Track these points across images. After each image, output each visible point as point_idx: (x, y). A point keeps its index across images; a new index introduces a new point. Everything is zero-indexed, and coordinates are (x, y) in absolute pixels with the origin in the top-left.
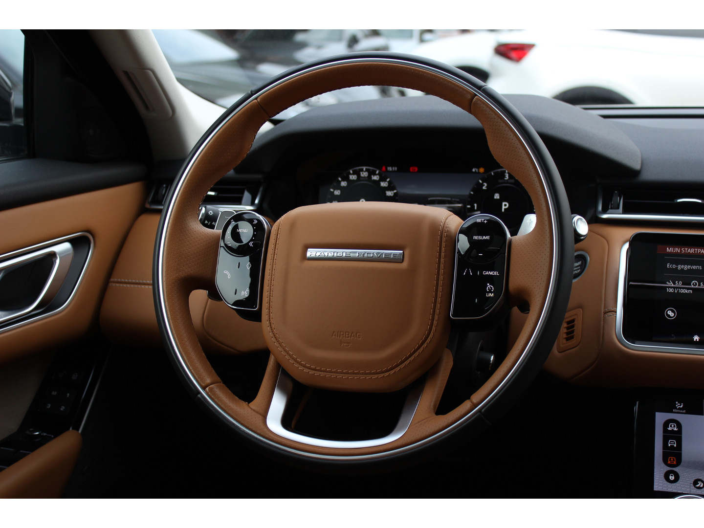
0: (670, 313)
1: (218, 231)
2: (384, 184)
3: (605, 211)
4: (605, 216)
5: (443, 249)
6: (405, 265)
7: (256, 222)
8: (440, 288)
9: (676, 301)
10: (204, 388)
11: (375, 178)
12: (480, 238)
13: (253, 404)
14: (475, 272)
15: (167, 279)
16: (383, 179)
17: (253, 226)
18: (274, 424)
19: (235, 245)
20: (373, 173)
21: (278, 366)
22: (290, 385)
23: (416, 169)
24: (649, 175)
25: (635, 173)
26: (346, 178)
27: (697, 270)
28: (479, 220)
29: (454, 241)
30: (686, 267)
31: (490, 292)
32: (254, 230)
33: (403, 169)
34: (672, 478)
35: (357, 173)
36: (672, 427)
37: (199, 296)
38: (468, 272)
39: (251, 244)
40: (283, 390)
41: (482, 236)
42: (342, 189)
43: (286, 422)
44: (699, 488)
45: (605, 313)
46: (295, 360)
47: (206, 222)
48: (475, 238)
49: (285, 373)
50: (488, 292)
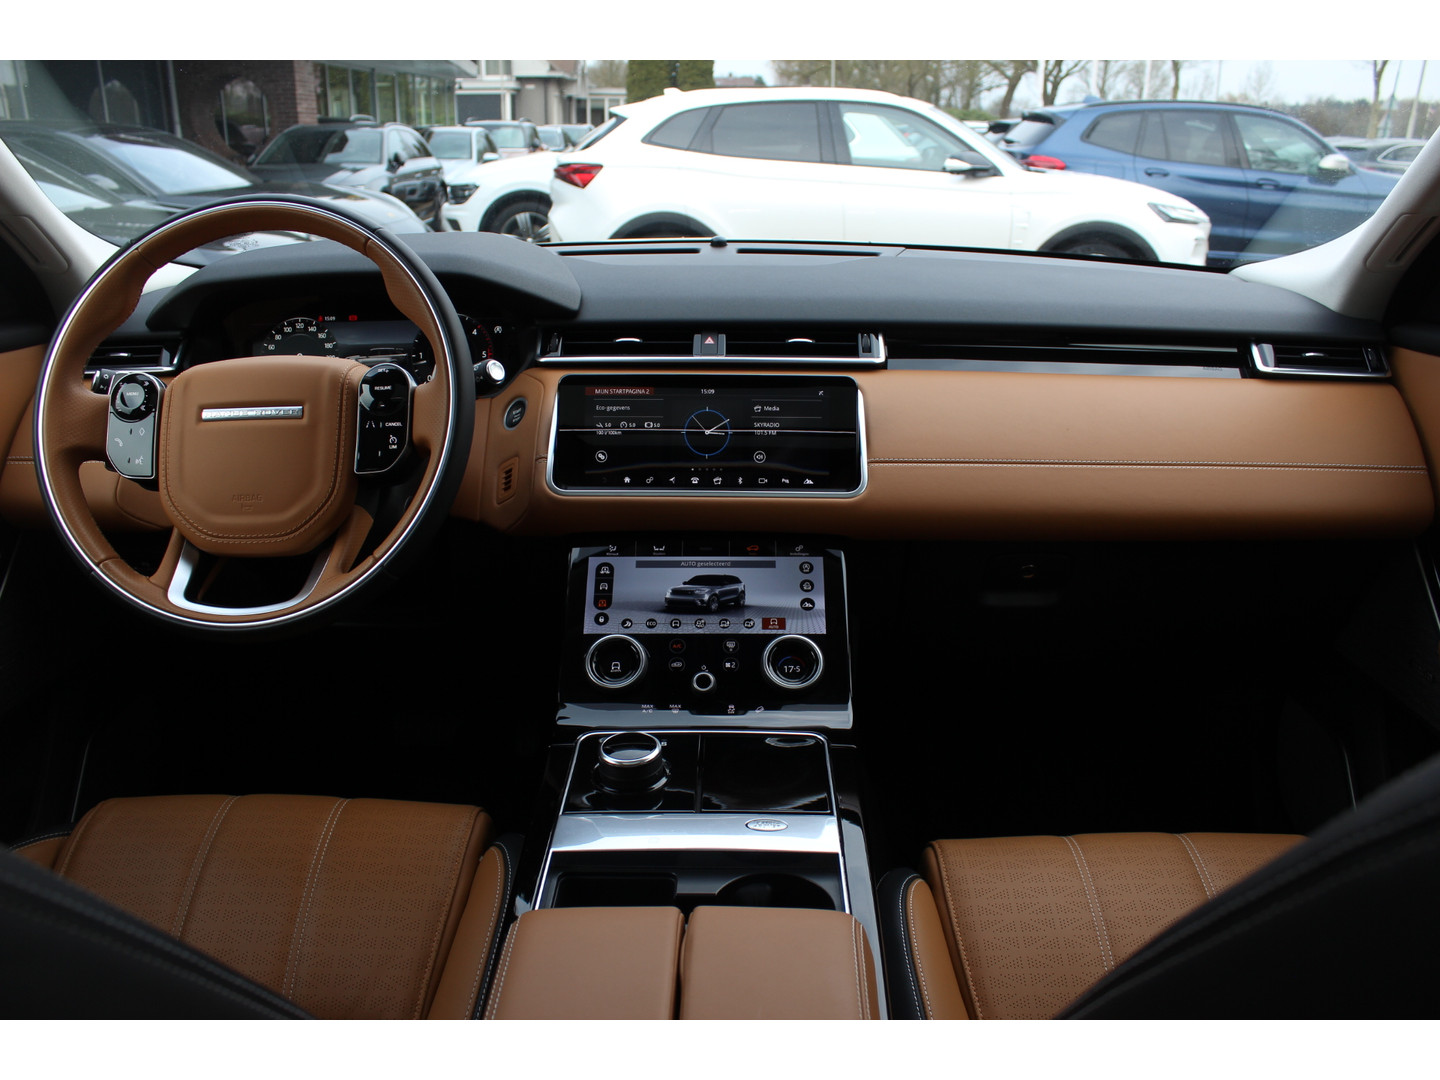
0: (601, 456)
1: (109, 395)
2: (322, 336)
3: (543, 354)
4: (543, 360)
5: (344, 402)
6: (305, 421)
7: (147, 384)
8: (342, 443)
9: (606, 443)
10: (97, 565)
11: (312, 329)
12: (382, 388)
13: (153, 579)
14: (377, 425)
15: (49, 451)
16: (320, 330)
17: (144, 388)
18: (176, 595)
19: (128, 410)
20: (308, 324)
21: (182, 538)
22: (196, 555)
23: (356, 318)
24: (589, 315)
25: (574, 314)
26: (280, 331)
27: (626, 411)
28: (380, 370)
29: (354, 393)
30: (615, 409)
31: (393, 444)
32: (146, 393)
33: (342, 318)
34: (601, 620)
35: (292, 325)
36: (605, 571)
37: (91, 469)
38: (371, 425)
39: (143, 408)
40: (189, 559)
41: (384, 386)
42: (277, 343)
43: (191, 594)
44: (627, 627)
45: (536, 460)
46: (196, 528)
47: (101, 387)
48: (377, 388)
49: (190, 544)
50: (391, 445)
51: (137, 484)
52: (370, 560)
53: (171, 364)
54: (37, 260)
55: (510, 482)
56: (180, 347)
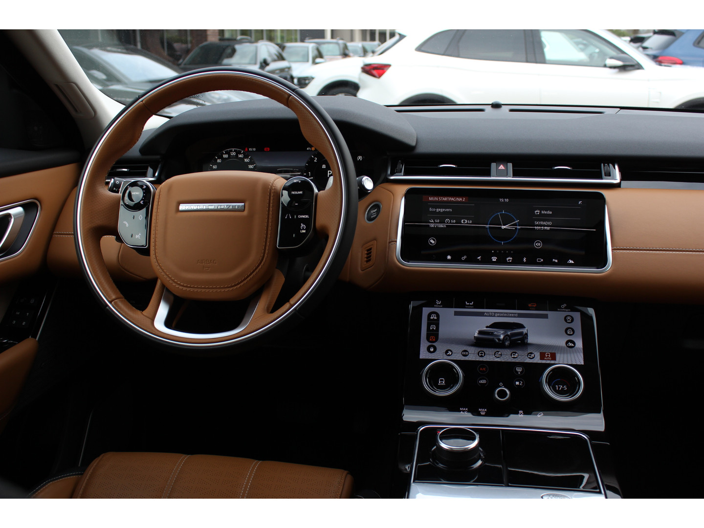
0: (432, 241)
1: (120, 194)
2: (246, 160)
3: (392, 174)
4: (392, 178)
5: (271, 201)
6: (245, 213)
7: (145, 187)
8: (270, 228)
9: (436, 233)
10: (110, 302)
11: (240, 156)
12: (296, 193)
13: (145, 312)
14: (293, 217)
15: (83, 228)
16: (246, 156)
17: (143, 189)
18: (159, 324)
19: (132, 204)
20: (238, 153)
21: (163, 286)
22: (172, 298)
23: (269, 149)
24: (422, 149)
25: (412, 148)
26: (221, 157)
27: (449, 212)
28: (295, 181)
29: (278, 195)
30: (442, 210)
31: (303, 229)
32: (144, 193)
33: (260, 149)
34: (432, 350)
35: (228, 153)
36: (433, 317)
37: (108, 241)
38: (288, 217)
39: (142, 202)
40: (167, 301)
41: (298, 191)
42: (218, 164)
43: (168, 323)
44: (449, 355)
45: (389, 243)
46: (173, 281)
47: (115, 189)
48: (293, 193)
49: (168, 291)
50: (302, 230)
51: (135, 251)
52: (287, 305)
53: (154, 176)
54: (76, 111)
55: (370, 256)
56: (160, 166)
